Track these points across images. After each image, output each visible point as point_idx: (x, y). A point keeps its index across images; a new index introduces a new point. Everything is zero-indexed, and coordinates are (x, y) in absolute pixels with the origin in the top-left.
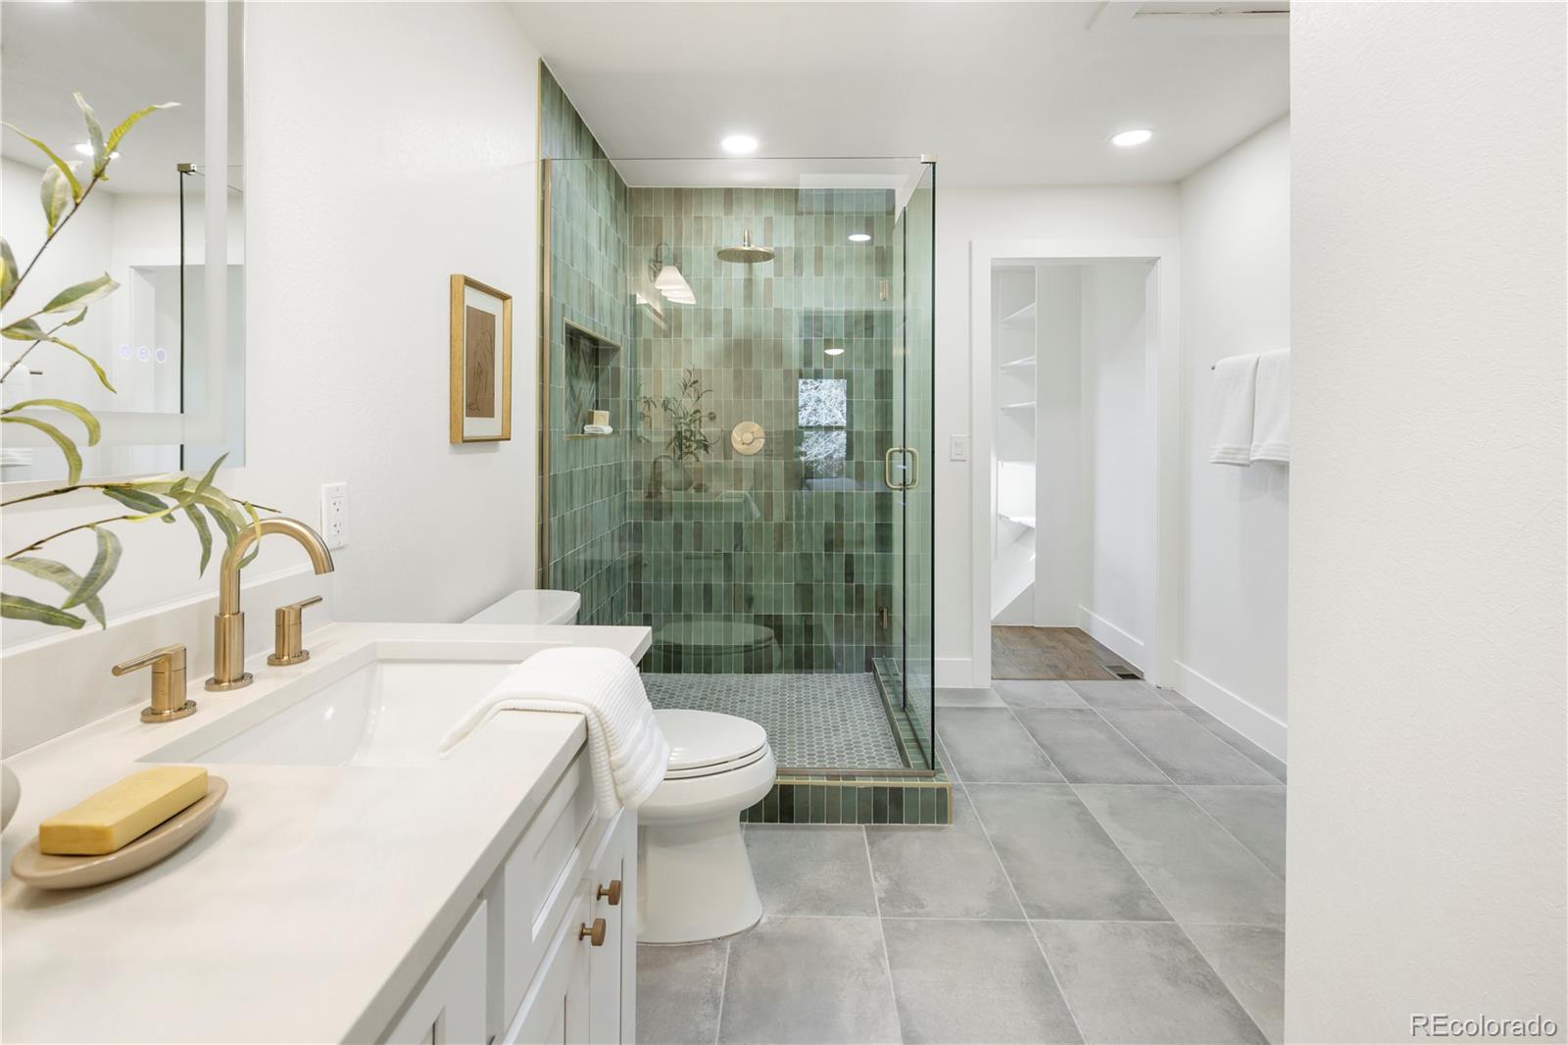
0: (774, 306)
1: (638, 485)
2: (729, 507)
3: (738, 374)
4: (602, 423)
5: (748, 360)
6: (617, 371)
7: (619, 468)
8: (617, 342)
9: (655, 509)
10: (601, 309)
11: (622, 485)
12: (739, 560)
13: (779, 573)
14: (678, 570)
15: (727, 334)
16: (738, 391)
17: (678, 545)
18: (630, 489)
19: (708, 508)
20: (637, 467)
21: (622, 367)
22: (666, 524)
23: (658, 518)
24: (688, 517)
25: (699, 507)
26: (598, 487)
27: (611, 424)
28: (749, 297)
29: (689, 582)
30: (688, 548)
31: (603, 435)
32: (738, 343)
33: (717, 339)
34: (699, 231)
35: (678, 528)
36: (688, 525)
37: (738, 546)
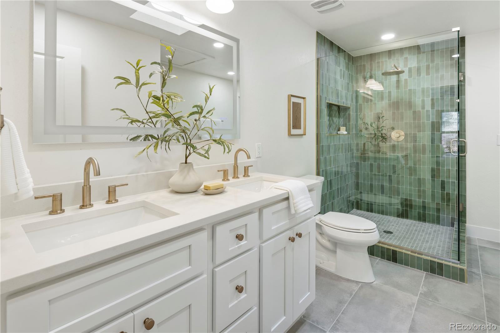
0: (408, 88)
1: (358, 150)
2: (390, 159)
3: (394, 113)
4: (343, 131)
5: (398, 108)
6: (349, 115)
7: (350, 145)
8: (349, 106)
9: (363, 157)
10: (341, 97)
11: (351, 150)
12: (394, 177)
13: (410, 184)
14: (372, 179)
15: (390, 100)
16: (394, 119)
17: (371, 170)
18: (355, 151)
19: (383, 159)
20: (357, 144)
21: (351, 113)
22: (367, 163)
23: (365, 161)
24: (375, 162)
25: (379, 158)
26: (340, 150)
27: (346, 131)
28: (398, 87)
29: (375, 183)
30: (375, 171)
31: (343, 134)
32: (394, 103)
33: (385, 102)
34: (379, 67)
35: (371, 165)
36: (375, 164)
37: (394, 172)
